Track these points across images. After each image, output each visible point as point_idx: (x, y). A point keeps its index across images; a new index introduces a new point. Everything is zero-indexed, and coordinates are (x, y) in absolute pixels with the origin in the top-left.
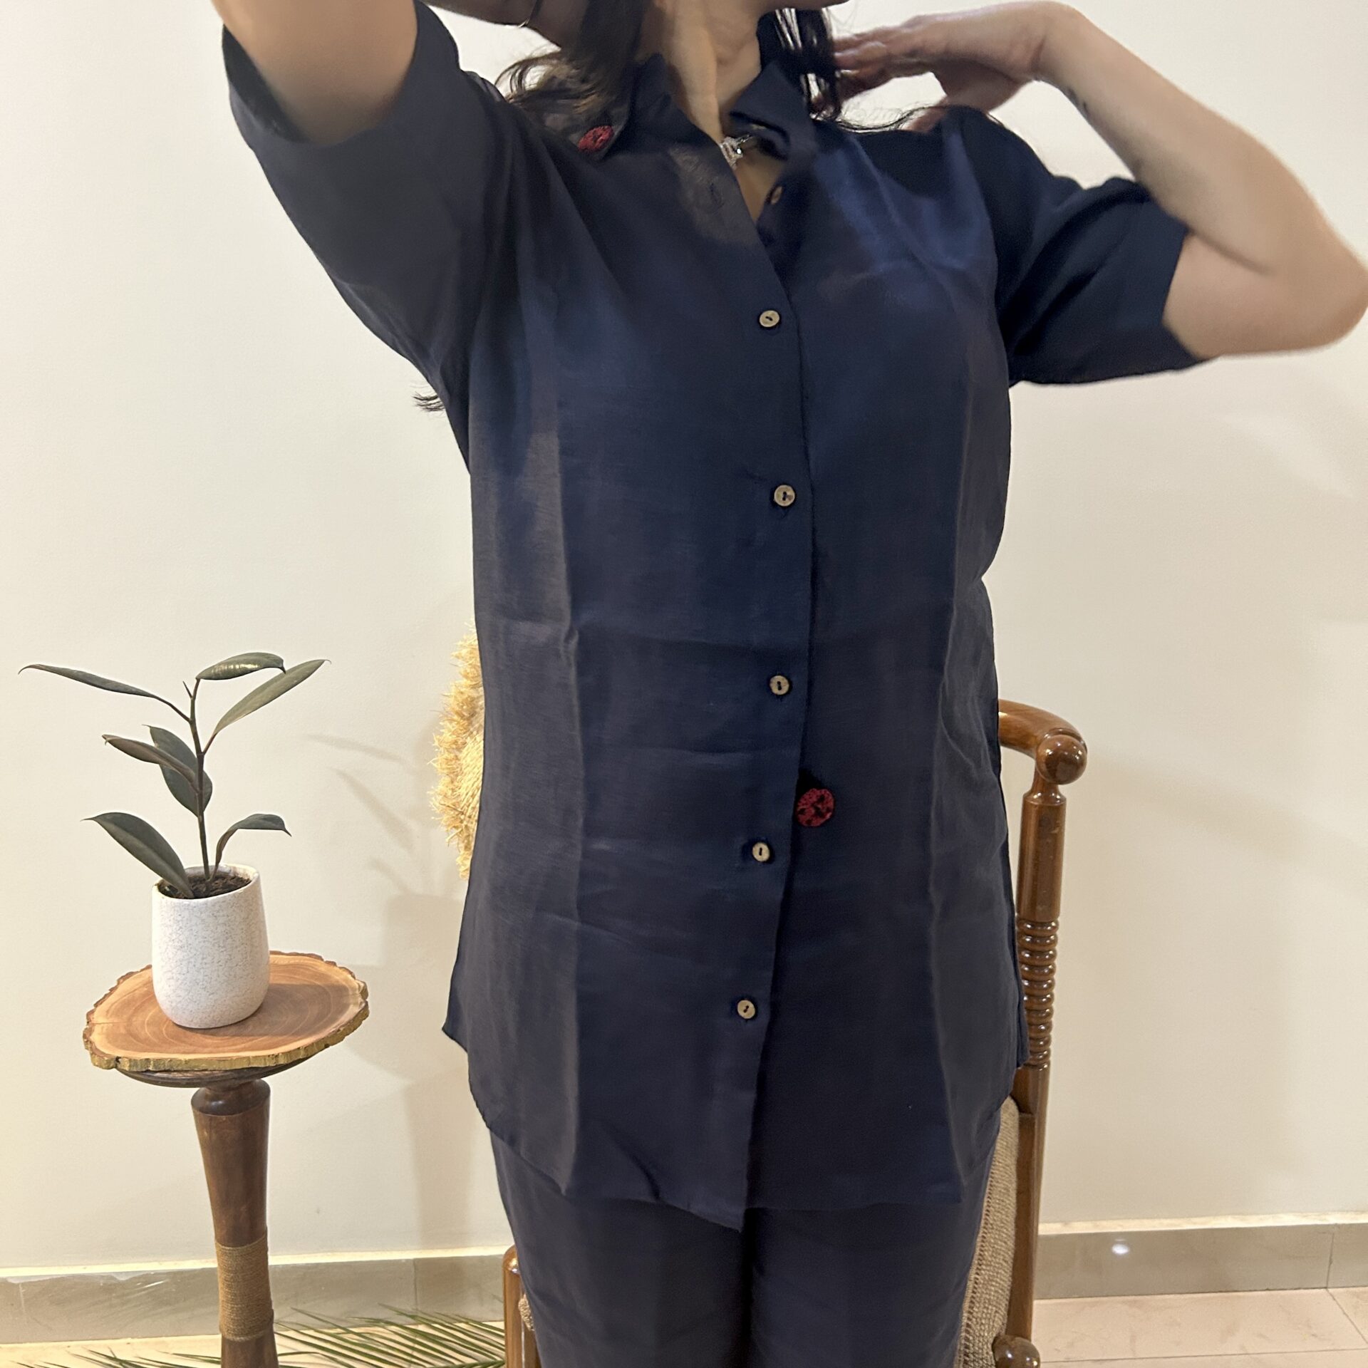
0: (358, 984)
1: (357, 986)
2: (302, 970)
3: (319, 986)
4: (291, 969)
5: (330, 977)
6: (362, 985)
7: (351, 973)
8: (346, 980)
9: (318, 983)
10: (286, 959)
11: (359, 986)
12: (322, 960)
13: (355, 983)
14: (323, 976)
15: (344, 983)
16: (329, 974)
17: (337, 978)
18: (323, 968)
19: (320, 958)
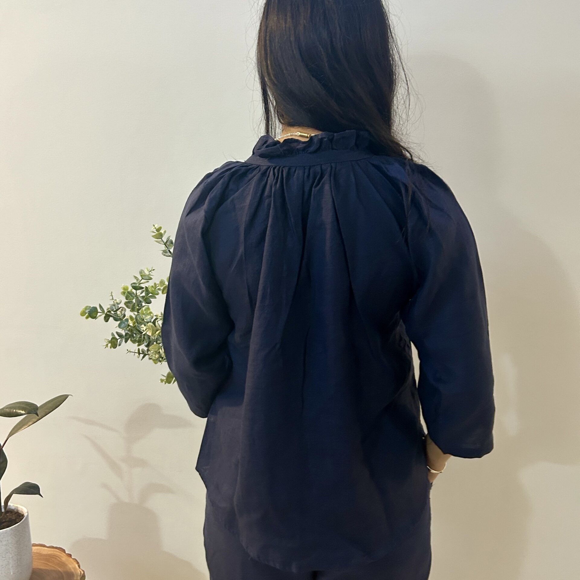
0: (80, 572)
1: (80, 573)
2: (53, 559)
3: (59, 571)
4: (48, 558)
5: (66, 565)
6: (82, 572)
7: (78, 563)
8: (75, 568)
9: (60, 569)
10: (47, 550)
11: (81, 573)
12: (65, 552)
13: (79, 571)
14: (63, 564)
15: (73, 570)
16: (67, 563)
17: (70, 566)
18: (64, 558)
19: (64, 551)
